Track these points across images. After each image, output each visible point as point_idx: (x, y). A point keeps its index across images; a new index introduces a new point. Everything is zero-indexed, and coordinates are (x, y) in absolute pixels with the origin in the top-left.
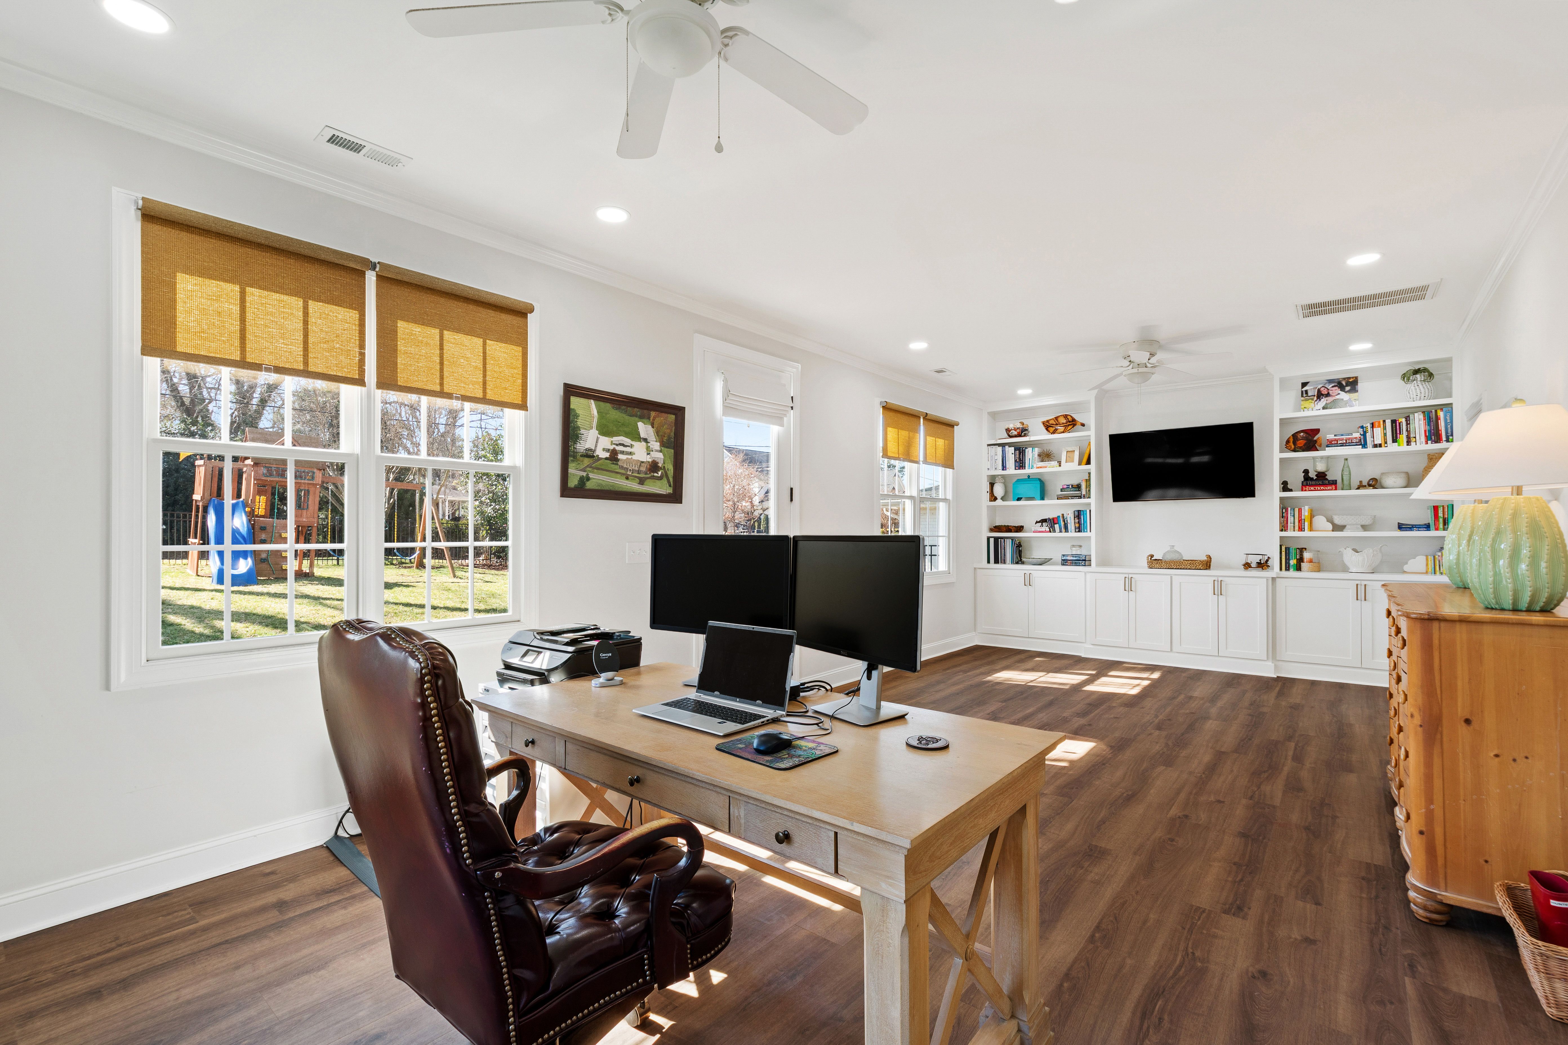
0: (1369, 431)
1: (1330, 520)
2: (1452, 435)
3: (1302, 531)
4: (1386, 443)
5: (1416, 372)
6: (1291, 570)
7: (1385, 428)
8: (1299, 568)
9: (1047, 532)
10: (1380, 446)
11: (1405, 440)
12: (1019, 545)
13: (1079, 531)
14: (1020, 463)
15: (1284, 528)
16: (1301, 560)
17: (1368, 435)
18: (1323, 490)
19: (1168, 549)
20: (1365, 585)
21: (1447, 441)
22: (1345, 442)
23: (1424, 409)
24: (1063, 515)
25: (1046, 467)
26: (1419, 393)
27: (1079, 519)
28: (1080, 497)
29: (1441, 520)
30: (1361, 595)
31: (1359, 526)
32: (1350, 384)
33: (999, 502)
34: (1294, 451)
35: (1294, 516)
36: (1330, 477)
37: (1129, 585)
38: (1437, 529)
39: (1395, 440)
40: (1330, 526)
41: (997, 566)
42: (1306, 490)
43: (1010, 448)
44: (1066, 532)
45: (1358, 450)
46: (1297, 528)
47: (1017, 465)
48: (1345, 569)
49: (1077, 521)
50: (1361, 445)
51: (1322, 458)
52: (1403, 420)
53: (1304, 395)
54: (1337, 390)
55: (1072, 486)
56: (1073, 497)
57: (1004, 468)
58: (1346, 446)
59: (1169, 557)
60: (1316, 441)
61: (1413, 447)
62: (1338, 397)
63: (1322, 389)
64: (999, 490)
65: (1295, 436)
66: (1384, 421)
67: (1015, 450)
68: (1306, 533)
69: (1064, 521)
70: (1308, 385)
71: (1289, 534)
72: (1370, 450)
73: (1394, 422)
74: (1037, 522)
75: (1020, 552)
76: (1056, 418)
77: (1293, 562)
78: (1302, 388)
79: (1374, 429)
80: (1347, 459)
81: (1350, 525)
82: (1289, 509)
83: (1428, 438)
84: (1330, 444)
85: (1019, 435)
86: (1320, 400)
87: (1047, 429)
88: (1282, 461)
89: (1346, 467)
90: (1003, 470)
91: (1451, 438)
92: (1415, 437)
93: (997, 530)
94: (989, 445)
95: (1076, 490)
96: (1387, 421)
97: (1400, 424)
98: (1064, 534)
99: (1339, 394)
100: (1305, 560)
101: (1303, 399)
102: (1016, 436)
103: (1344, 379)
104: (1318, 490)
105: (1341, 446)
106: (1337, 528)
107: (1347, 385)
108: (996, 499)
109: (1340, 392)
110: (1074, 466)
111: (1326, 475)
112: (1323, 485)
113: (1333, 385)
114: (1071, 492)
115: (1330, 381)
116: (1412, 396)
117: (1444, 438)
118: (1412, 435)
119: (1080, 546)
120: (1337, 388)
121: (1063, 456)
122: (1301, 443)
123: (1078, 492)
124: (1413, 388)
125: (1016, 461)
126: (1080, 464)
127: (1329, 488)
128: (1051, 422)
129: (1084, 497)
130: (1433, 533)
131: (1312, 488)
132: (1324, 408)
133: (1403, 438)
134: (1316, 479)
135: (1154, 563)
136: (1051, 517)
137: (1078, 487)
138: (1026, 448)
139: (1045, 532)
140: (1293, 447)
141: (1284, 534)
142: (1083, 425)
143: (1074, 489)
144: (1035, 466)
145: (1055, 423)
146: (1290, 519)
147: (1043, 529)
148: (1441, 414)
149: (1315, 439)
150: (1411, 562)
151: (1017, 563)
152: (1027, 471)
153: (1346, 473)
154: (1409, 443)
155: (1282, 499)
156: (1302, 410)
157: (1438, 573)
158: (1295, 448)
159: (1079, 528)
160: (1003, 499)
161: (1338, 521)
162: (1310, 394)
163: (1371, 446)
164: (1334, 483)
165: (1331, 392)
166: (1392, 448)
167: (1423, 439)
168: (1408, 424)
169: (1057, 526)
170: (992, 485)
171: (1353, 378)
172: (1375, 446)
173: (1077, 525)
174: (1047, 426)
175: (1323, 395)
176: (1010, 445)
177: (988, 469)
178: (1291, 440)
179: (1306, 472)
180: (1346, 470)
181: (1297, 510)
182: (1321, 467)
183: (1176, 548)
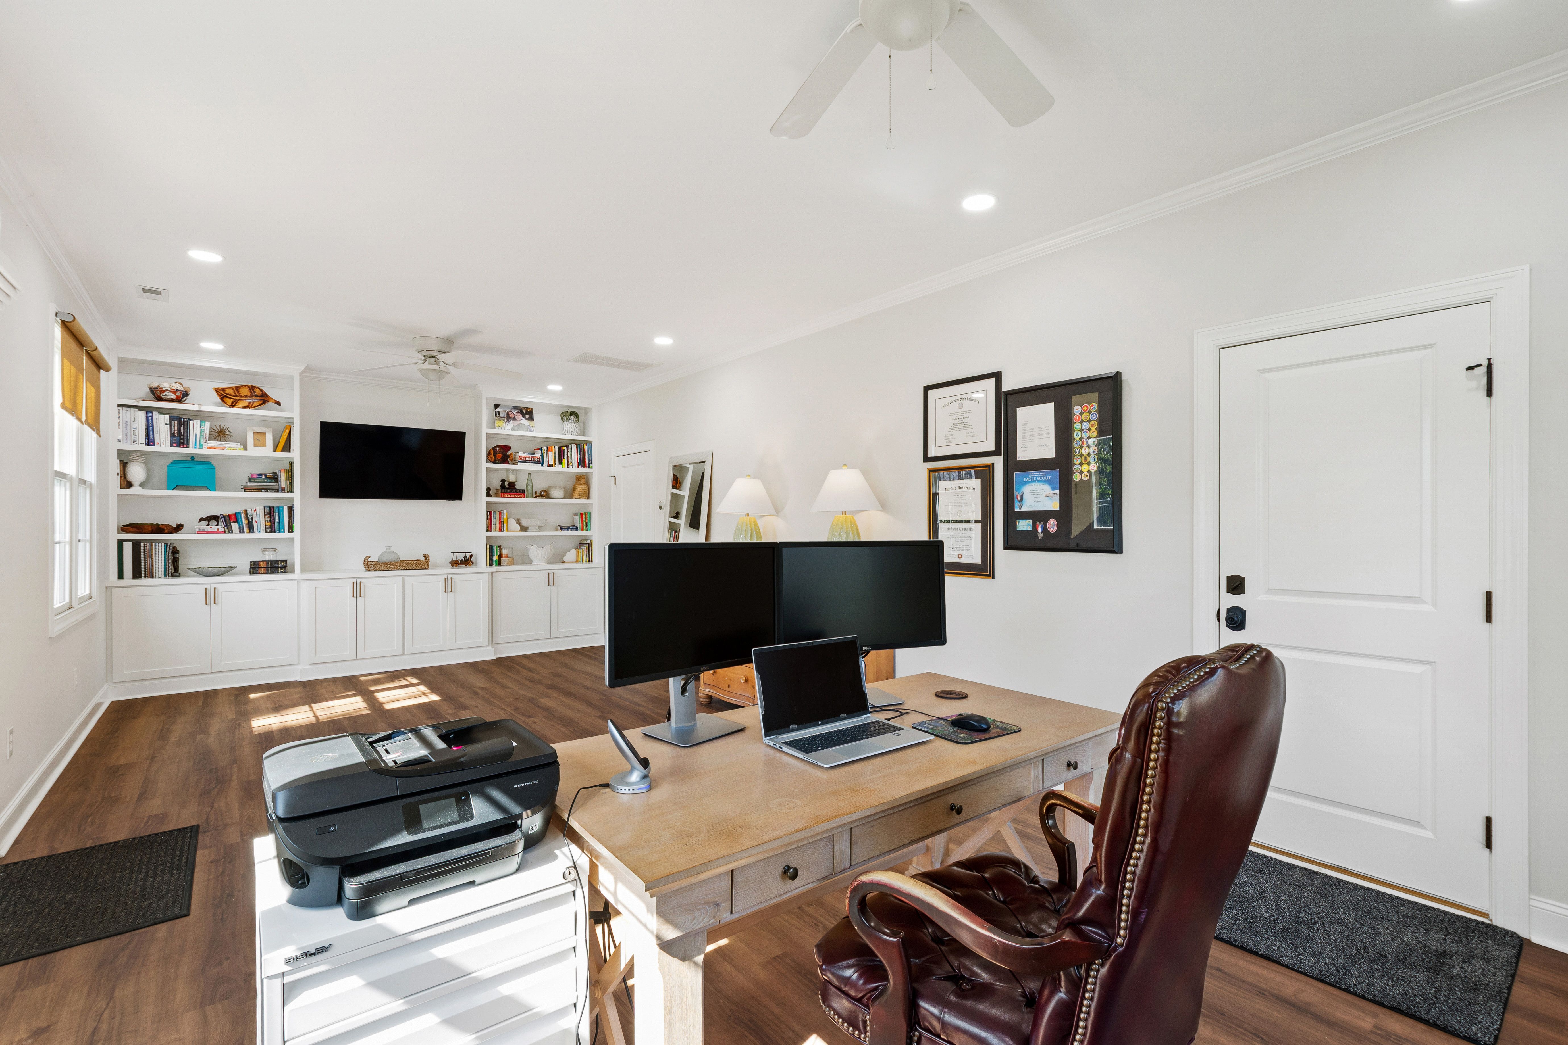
0: (545, 453)
1: (518, 522)
2: (592, 464)
3: (501, 531)
4: (555, 464)
5: (571, 414)
6: (494, 565)
7: (555, 453)
8: (499, 564)
9: (221, 533)
10: (552, 466)
11: (566, 463)
12: (175, 551)
13: (271, 532)
14: (180, 438)
15: (489, 529)
16: (500, 556)
17: (545, 456)
18: (516, 497)
19: (385, 549)
20: (554, 573)
21: (589, 467)
22: (530, 459)
23: (577, 442)
24: (246, 511)
25: (223, 449)
26: (573, 429)
27: (270, 516)
28: (277, 490)
29: (585, 523)
30: (551, 583)
31: (537, 527)
32: (528, 413)
33: (136, 490)
34: (494, 462)
35: (496, 518)
36: (518, 487)
37: (357, 590)
38: (582, 530)
39: (560, 463)
40: (518, 527)
41: (137, 582)
42: (504, 497)
43: (162, 416)
44: (250, 532)
45: (537, 467)
46: (498, 529)
47: (175, 439)
48: (530, 562)
49: (268, 519)
50: (540, 463)
51: (513, 470)
52: (565, 448)
53: (498, 416)
54: (519, 416)
55: (266, 476)
56: (267, 490)
57: (150, 441)
58: (531, 463)
59: (386, 559)
60: (508, 456)
61: (570, 470)
62: (521, 422)
63: (510, 413)
64: (136, 472)
65: (494, 448)
66: (555, 447)
67: (171, 419)
68: (504, 533)
69: (248, 519)
70: (500, 407)
71: (493, 533)
72: (546, 468)
73: (560, 448)
74: (201, 520)
75: (176, 561)
76: (238, 388)
77: (495, 558)
78: (495, 409)
79: (549, 452)
80: (530, 474)
81: (533, 526)
82: (493, 512)
83: (579, 464)
84: (522, 460)
85: (179, 400)
86: (509, 422)
87: (222, 399)
88: (488, 469)
89: (529, 480)
90: (148, 444)
91: (591, 465)
92: (572, 462)
93: (135, 529)
94: (119, 406)
95: (271, 481)
96: (556, 447)
97: (563, 450)
98: (247, 536)
99: (522, 419)
100: (504, 556)
101: (496, 418)
102: (172, 401)
103: (524, 408)
104: (512, 497)
105: (528, 462)
106: (524, 529)
107: (526, 414)
108: (129, 485)
109: (522, 418)
110: (267, 451)
111: (515, 485)
112: (513, 493)
113: (517, 411)
114: (265, 484)
115: (515, 408)
116: (569, 431)
117: (587, 466)
118: (570, 460)
119: (275, 550)
120: (519, 414)
121: (248, 437)
122: (499, 456)
123: (274, 484)
124: (569, 425)
125: (172, 435)
126: (275, 450)
127: (520, 496)
128: (227, 391)
129: (283, 490)
130: (580, 533)
131: (509, 495)
132: (513, 429)
133: (565, 461)
134: (508, 488)
135: (371, 565)
136: (226, 513)
137: (275, 478)
138: (190, 420)
139: (218, 532)
140: (494, 458)
141: (489, 534)
142: (278, 403)
143: (268, 480)
144: (205, 445)
145: (233, 394)
146: (493, 521)
147: (215, 529)
148: (586, 447)
149: (507, 454)
150: (568, 554)
151: (173, 576)
152: (191, 450)
153: (530, 484)
154: (568, 466)
155: (488, 503)
156: (497, 428)
157: (584, 561)
158: (495, 460)
159: (271, 527)
160: (142, 485)
161: (524, 523)
162: (501, 415)
163: (546, 465)
164: (521, 493)
165: (516, 417)
166: (558, 468)
167: (576, 465)
168: (568, 452)
169: (235, 526)
170: (124, 465)
171: (530, 408)
172: (550, 465)
173: (268, 524)
174: (223, 395)
175: (511, 418)
176: (162, 411)
177: (119, 441)
178: (492, 452)
179: (503, 481)
180: (529, 481)
181: (498, 513)
182: (512, 478)
183: (392, 549)
